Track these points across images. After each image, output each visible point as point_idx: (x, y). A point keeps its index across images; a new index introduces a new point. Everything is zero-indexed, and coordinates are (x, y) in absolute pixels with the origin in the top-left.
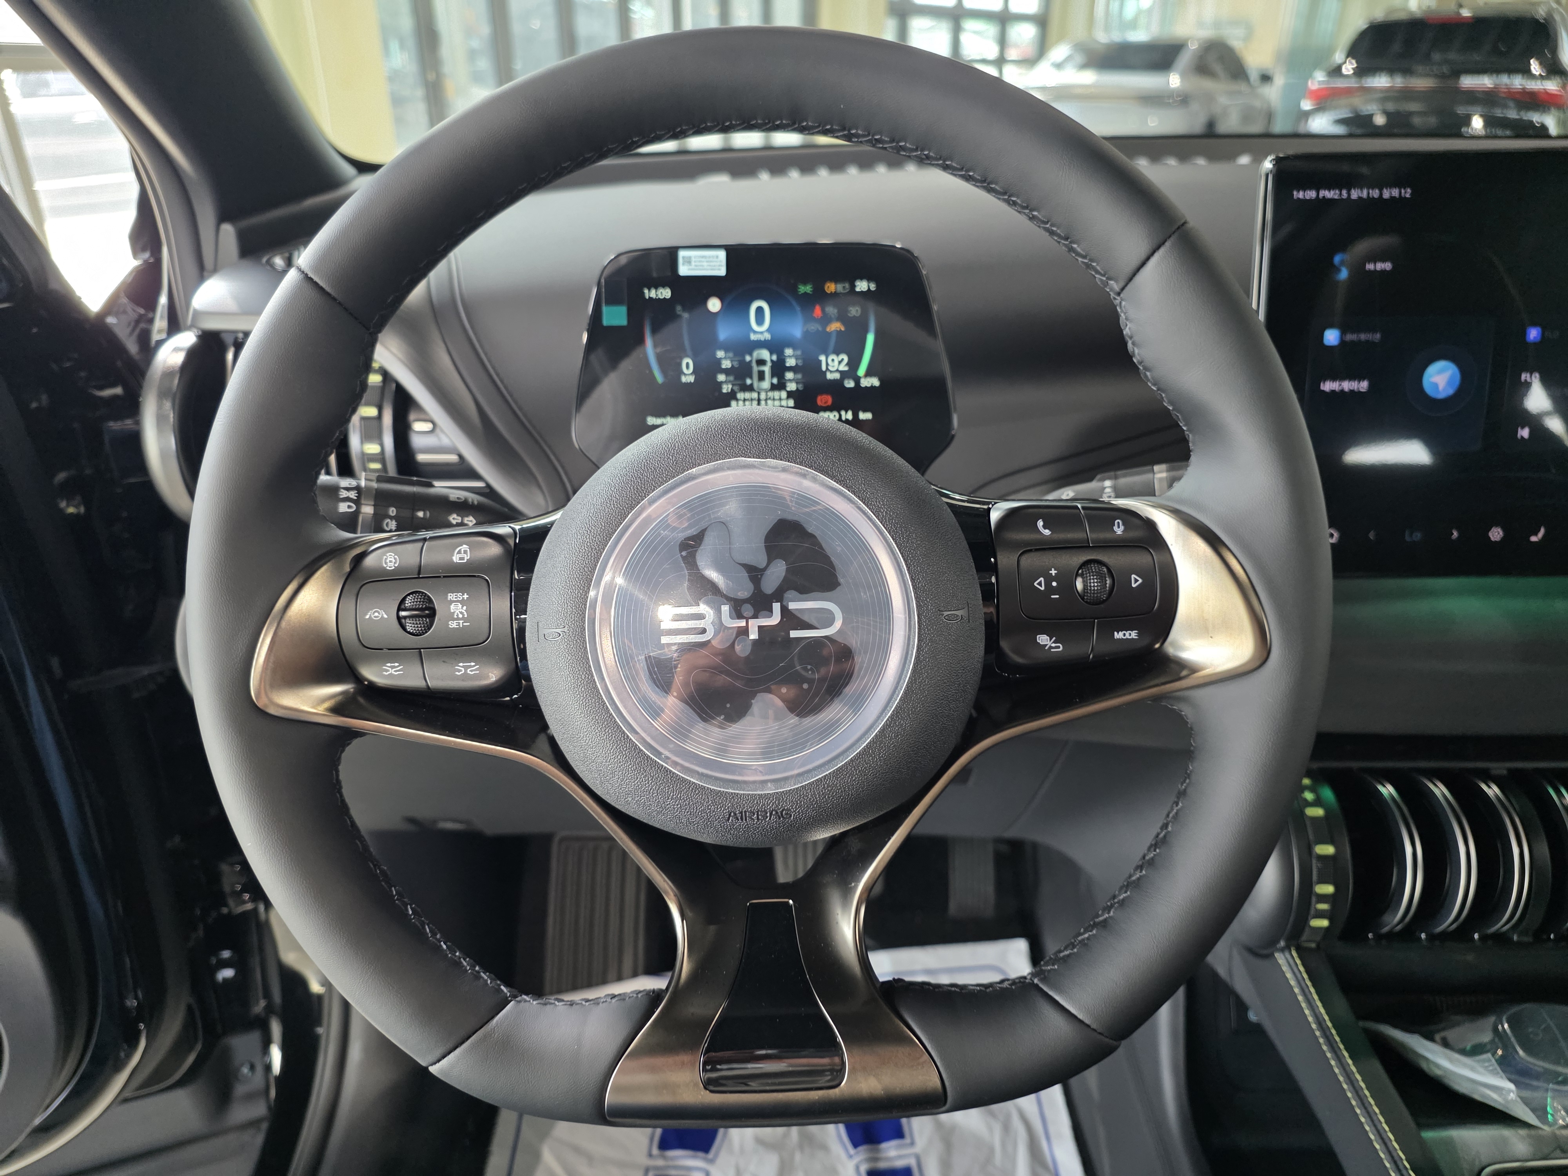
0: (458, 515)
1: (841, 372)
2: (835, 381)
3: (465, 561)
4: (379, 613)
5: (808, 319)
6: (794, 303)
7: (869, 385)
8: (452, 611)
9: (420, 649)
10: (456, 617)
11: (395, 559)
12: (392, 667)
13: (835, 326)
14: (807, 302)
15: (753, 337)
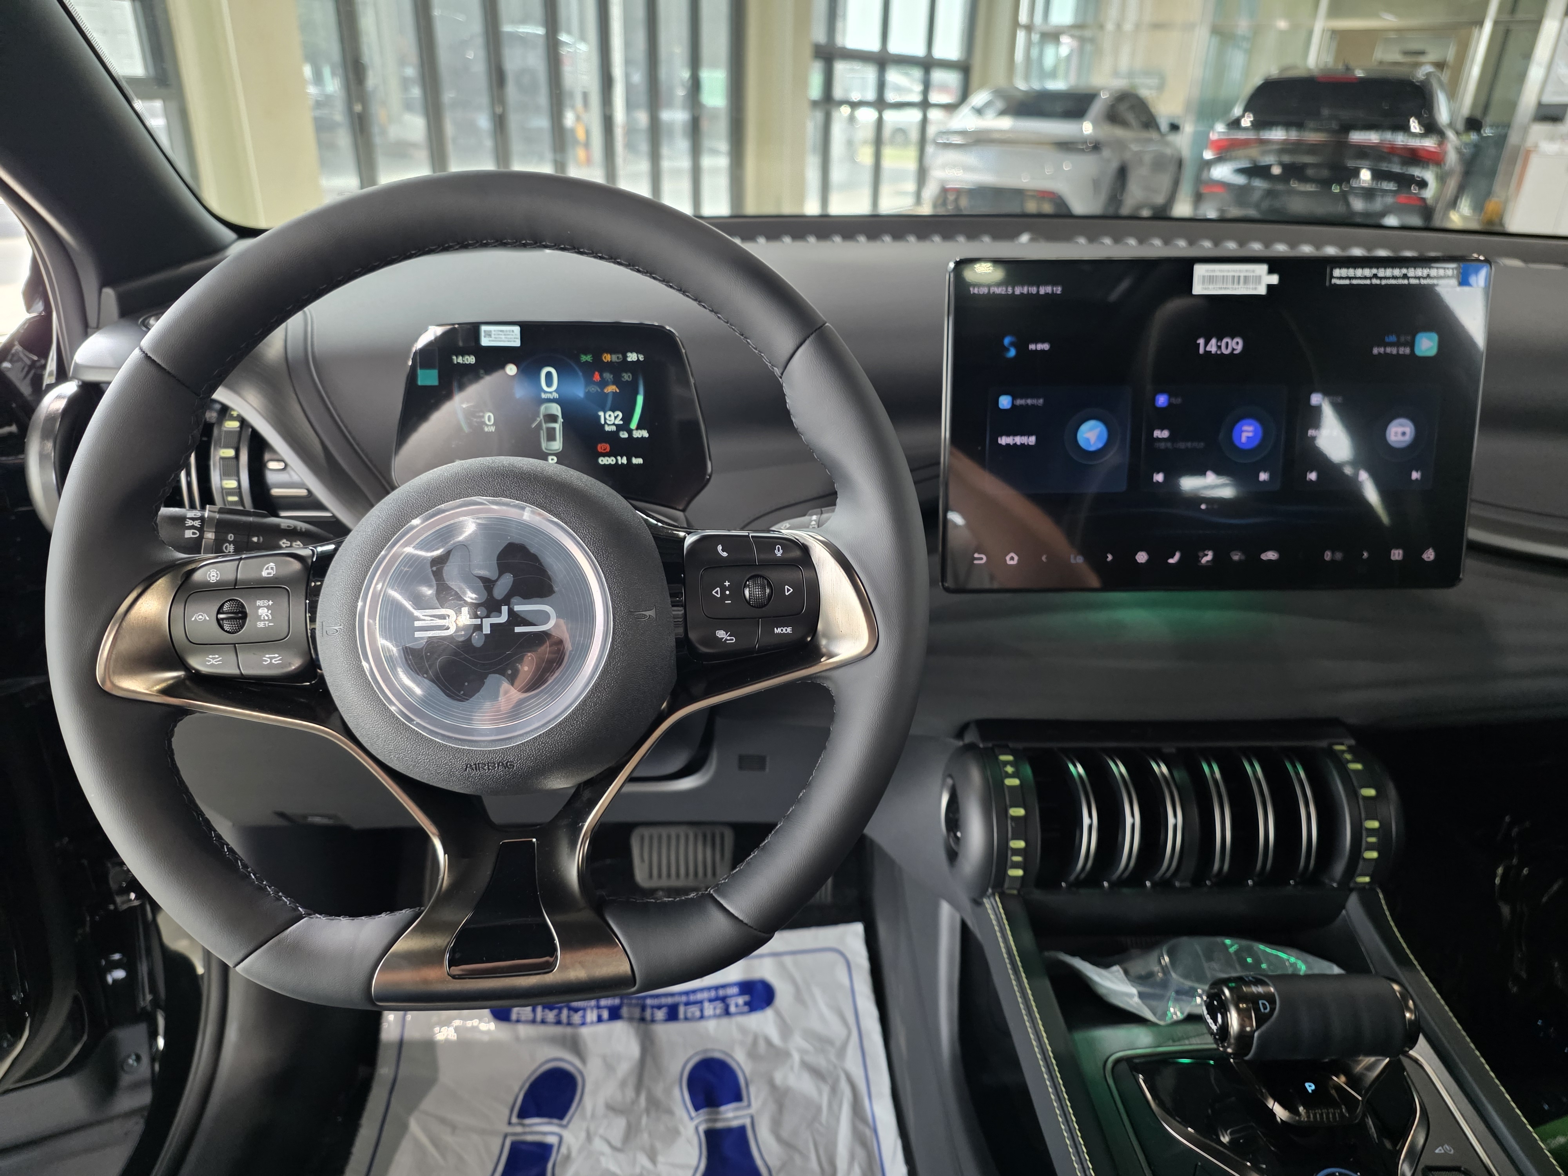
0: (287, 540)
1: (617, 426)
2: (612, 432)
3: (272, 575)
4: (202, 616)
5: (589, 381)
6: (577, 369)
7: (640, 436)
8: (260, 614)
9: (235, 644)
10: (262, 619)
11: (217, 574)
12: (213, 659)
13: (612, 389)
14: (588, 369)
15: (543, 396)
